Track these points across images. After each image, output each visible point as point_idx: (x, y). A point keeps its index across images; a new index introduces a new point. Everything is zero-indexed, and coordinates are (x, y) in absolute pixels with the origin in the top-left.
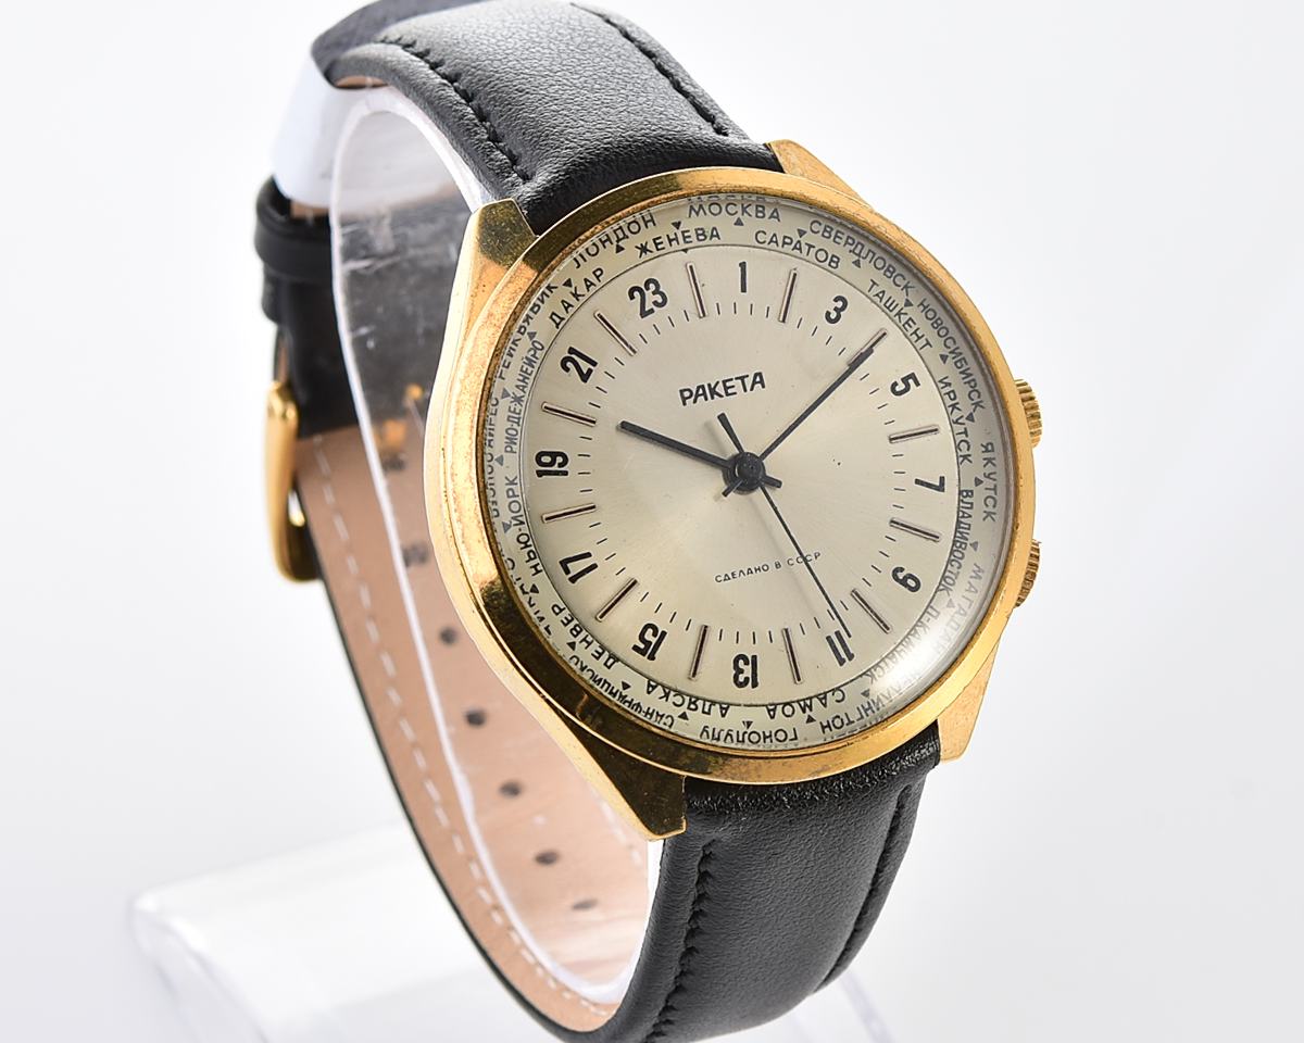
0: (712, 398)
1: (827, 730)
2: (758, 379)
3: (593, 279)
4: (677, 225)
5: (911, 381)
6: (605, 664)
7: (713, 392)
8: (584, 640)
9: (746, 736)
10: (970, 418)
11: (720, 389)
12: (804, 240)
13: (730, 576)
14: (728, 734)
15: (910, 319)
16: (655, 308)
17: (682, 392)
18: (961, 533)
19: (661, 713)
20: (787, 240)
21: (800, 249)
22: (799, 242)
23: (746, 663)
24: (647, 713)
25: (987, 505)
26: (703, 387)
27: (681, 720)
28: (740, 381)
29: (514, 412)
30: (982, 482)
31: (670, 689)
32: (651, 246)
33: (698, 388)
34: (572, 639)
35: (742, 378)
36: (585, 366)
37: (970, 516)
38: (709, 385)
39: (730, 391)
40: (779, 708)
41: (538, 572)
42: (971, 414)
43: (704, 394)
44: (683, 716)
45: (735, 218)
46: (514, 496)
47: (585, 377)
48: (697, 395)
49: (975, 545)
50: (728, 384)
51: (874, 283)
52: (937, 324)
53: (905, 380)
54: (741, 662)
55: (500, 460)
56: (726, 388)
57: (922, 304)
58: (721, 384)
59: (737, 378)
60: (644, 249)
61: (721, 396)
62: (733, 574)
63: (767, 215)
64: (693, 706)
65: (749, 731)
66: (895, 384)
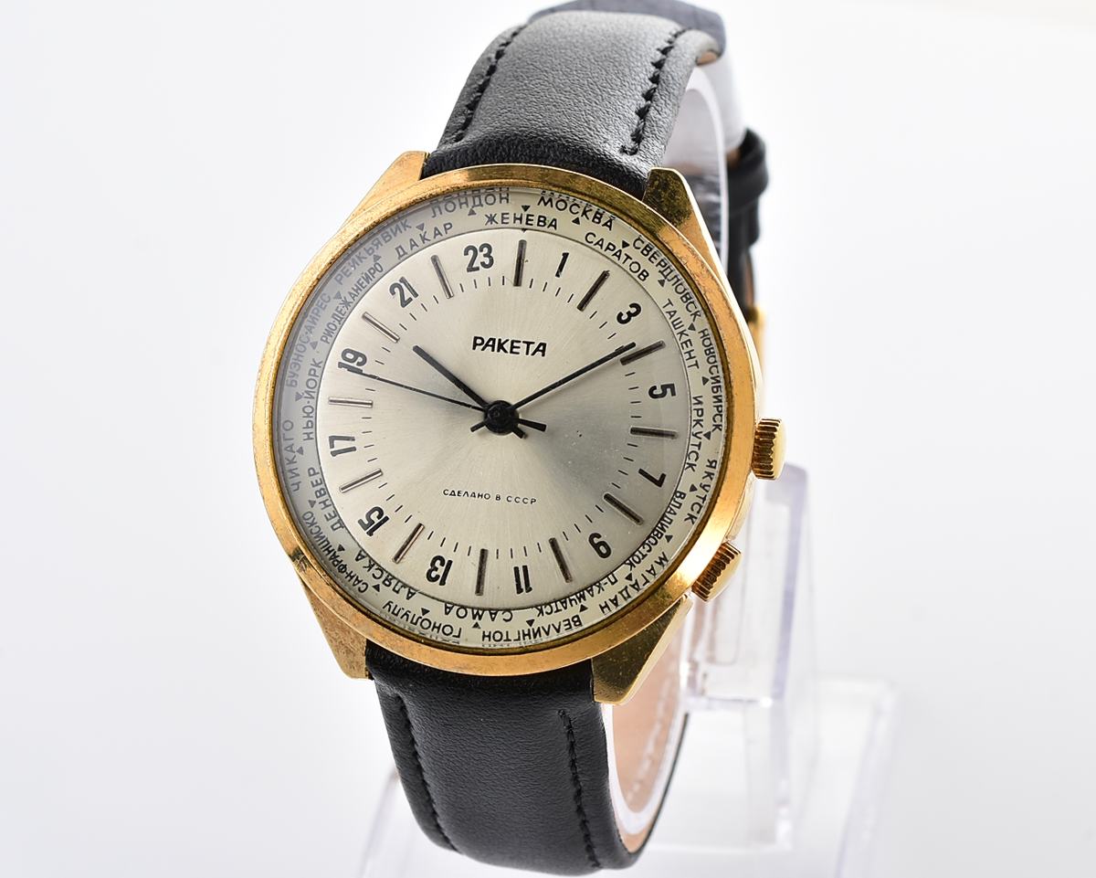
0: (498, 351)
1: (487, 639)
2: (541, 348)
3: (442, 230)
4: (526, 208)
5: (669, 390)
6: (332, 527)
7: (501, 346)
8: (324, 502)
9: (420, 620)
10: (708, 435)
11: (507, 346)
12: (625, 251)
13: (456, 494)
14: (406, 614)
15: (689, 340)
16: (481, 267)
17: (476, 338)
18: (662, 524)
19: (359, 579)
20: (611, 247)
21: (619, 257)
22: (620, 251)
23: (442, 564)
24: (349, 575)
25: (692, 510)
26: (494, 340)
27: (373, 589)
28: (526, 345)
29: (340, 312)
30: (696, 490)
31: (376, 563)
32: (498, 218)
33: (490, 339)
34: (314, 499)
35: (529, 344)
36: (408, 295)
37: (675, 514)
38: (500, 340)
39: (514, 350)
40: (456, 608)
41: (309, 438)
42: (710, 433)
43: (493, 346)
44: (377, 587)
45: (575, 217)
46: (314, 375)
47: (404, 303)
48: (487, 345)
49: (669, 538)
50: (515, 344)
51: (670, 303)
52: (709, 352)
53: (664, 388)
54: (438, 562)
55: (314, 345)
56: (512, 347)
57: (703, 332)
58: (509, 343)
59: (524, 342)
60: (491, 219)
61: (505, 351)
62: (459, 492)
63: (603, 222)
64: (387, 583)
65: (423, 617)
66: (654, 388)
